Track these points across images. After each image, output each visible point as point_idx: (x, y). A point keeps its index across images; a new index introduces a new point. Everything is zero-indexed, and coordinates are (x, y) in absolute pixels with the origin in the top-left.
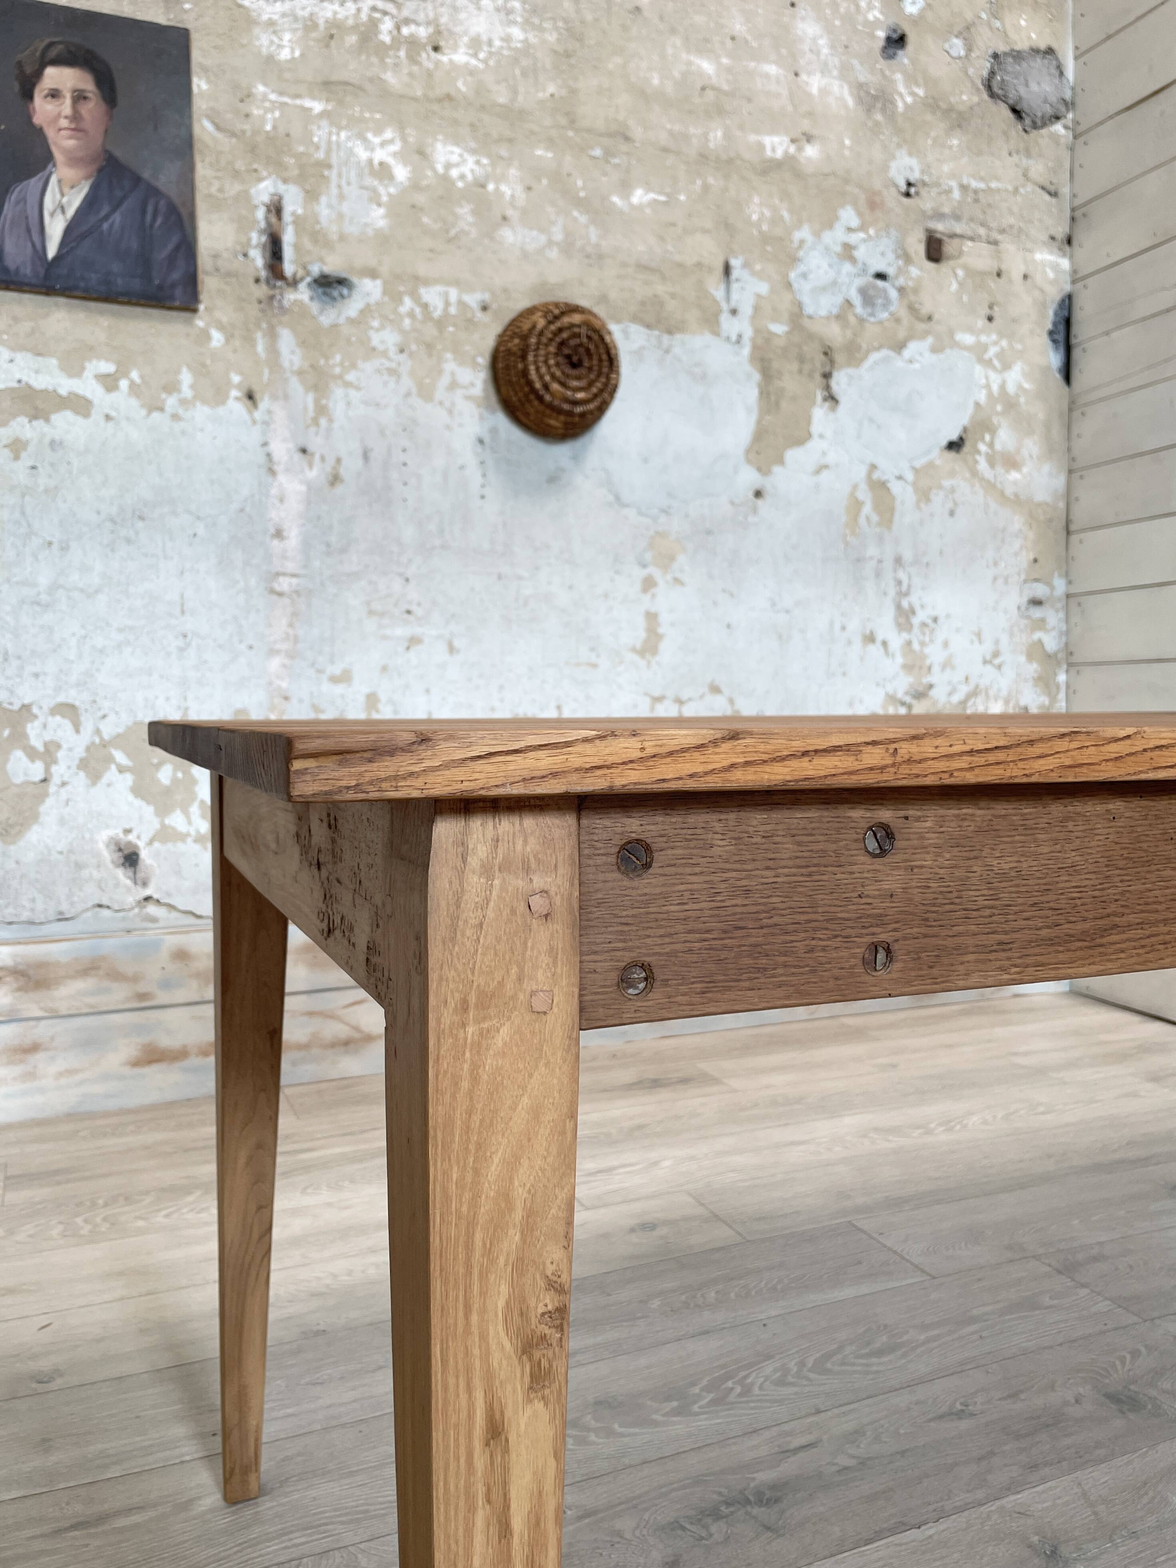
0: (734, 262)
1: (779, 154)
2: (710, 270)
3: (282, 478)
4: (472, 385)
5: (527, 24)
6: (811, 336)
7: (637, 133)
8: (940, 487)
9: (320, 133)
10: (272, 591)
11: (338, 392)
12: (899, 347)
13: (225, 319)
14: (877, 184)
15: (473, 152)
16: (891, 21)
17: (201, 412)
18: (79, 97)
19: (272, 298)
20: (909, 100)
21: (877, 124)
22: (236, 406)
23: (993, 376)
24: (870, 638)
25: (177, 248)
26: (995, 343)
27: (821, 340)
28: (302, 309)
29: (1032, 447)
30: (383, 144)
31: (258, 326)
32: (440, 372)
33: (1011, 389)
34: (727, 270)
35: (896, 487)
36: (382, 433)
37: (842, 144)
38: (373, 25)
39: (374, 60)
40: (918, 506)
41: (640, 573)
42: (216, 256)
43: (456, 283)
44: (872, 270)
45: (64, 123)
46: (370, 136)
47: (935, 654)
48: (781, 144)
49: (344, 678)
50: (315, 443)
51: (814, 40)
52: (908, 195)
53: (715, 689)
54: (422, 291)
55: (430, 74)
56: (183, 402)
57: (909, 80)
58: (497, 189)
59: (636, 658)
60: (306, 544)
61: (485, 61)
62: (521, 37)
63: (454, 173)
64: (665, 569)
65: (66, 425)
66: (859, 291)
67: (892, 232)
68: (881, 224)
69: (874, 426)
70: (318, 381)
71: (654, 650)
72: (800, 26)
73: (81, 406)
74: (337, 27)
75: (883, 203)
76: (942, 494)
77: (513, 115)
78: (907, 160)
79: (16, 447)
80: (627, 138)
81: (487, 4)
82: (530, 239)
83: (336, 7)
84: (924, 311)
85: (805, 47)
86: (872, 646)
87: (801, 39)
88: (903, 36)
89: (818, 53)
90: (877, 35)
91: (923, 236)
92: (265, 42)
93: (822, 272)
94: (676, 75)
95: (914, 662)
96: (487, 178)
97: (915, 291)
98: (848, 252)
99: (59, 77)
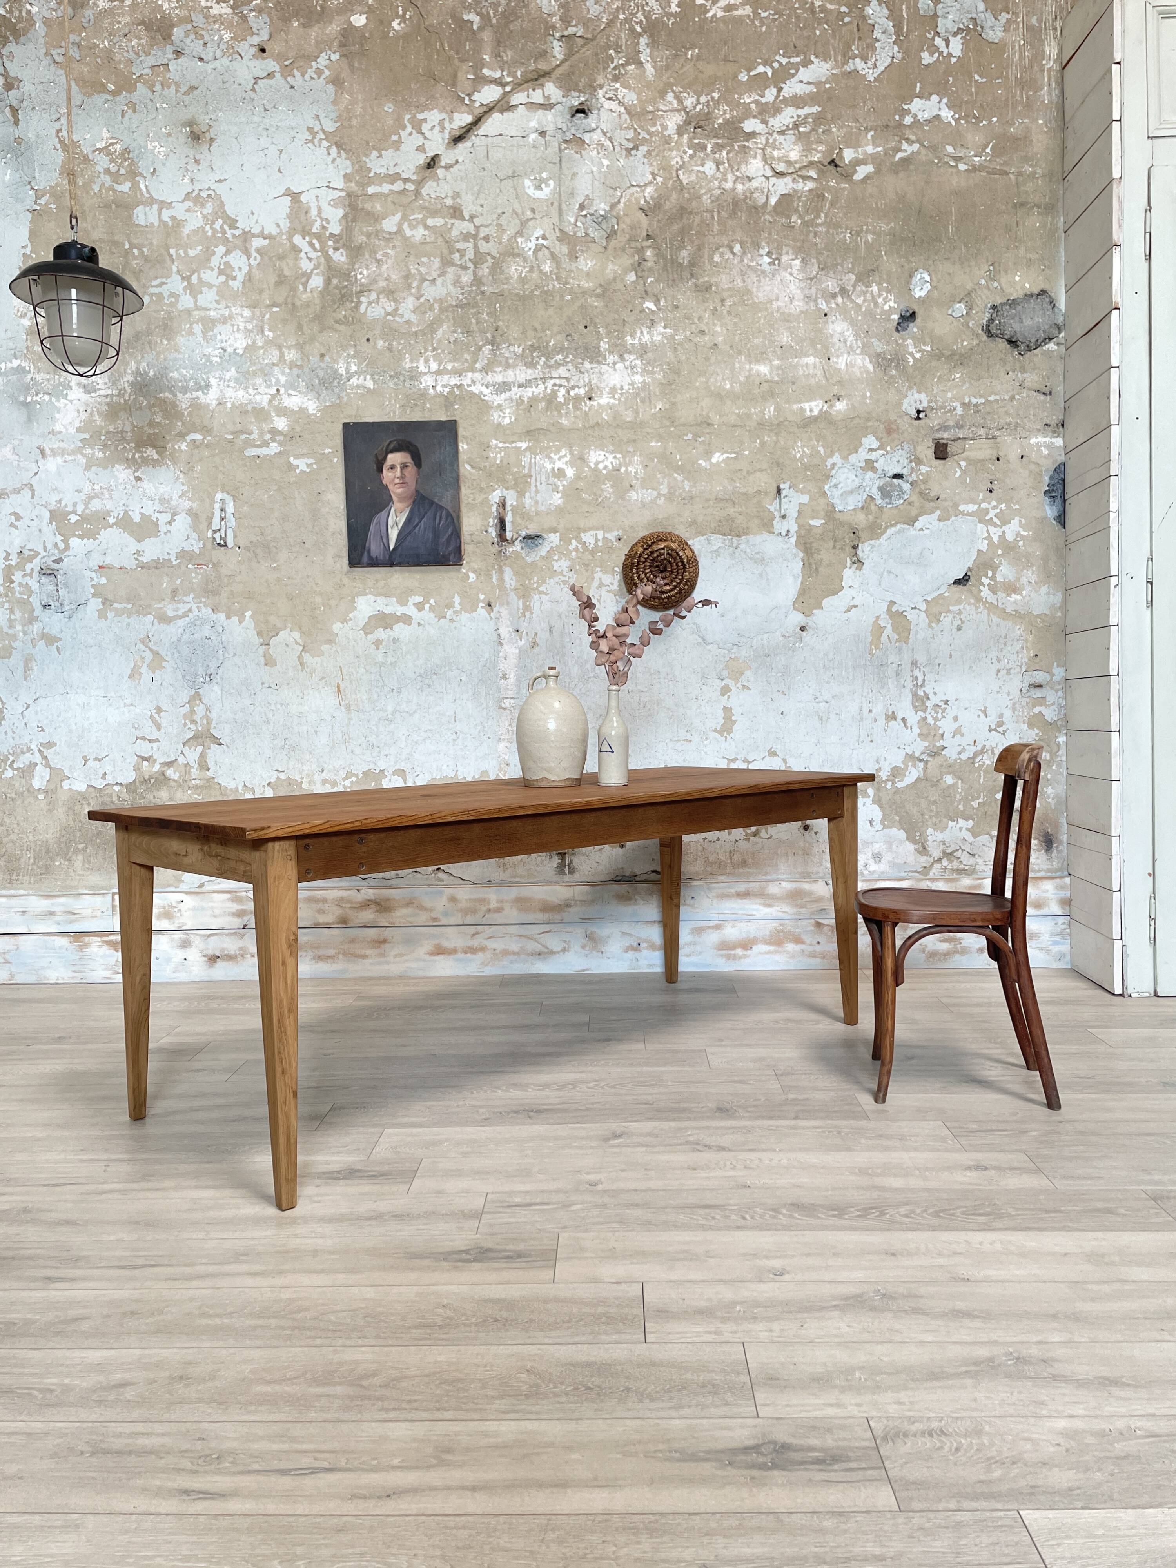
0: (782, 486)
1: (816, 413)
2: (766, 493)
3: (505, 647)
4: (612, 584)
5: (645, 371)
6: (842, 524)
7: (716, 419)
8: (949, 611)
9: (525, 460)
10: (501, 707)
11: (536, 597)
12: (912, 521)
13: (476, 567)
14: (893, 417)
15: (612, 452)
16: (903, 306)
17: (465, 616)
18: (404, 466)
19: (500, 552)
20: (918, 355)
21: (892, 377)
22: (482, 612)
23: (992, 529)
24: (892, 717)
25: (451, 534)
26: (994, 507)
27: (850, 524)
28: (517, 554)
29: (1030, 576)
30: (559, 459)
31: (493, 567)
32: (593, 579)
33: (1010, 537)
34: (779, 491)
35: (911, 615)
36: (560, 617)
37: (864, 396)
38: (554, 394)
39: (555, 413)
40: (929, 625)
41: (719, 684)
42: (471, 535)
43: (602, 528)
44: (891, 474)
45: (397, 481)
46: (552, 455)
47: (946, 725)
48: (817, 406)
50: (524, 626)
51: (842, 334)
52: (918, 418)
53: (773, 753)
54: (582, 535)
55: (586, 414)
56: (455, 612)
57: (919, 341)
58: (626, 471)
59: (717, 735)
60: (519, 681)
61: (619, 400)
62: (641, 380)
63: (601, 466)
64: (736, 680)
65: (400, 630)
66: (879, 489)
67: (906, 446)
68: (896, 442)
69: (892, 576)
70: (525, 593)
71: (730, 731)
72: (831, 326)
73: (406, 619)
74: (534, 400)
75: (898, 428)
76: (950, 616)
77: (636, 426)
78: (917, 396)
79: (378, 643)
80: (708, 424)
81: (619, 366)
82: (648, 495)
83: (534, 389)
84: (932, 494)
85: (835, 340)
86: (893, 722)
87: (832, 336)
88: (914, 313)
89: (845, 341)
90: (893, 317)
91: (931, 444)
92: (496, 417)
93: (849, 481)
94: (742, 379)
95: (928, 732)
96: (620, 465)
97: (925, 482)
98: (870, 465)
99: (395, 458)
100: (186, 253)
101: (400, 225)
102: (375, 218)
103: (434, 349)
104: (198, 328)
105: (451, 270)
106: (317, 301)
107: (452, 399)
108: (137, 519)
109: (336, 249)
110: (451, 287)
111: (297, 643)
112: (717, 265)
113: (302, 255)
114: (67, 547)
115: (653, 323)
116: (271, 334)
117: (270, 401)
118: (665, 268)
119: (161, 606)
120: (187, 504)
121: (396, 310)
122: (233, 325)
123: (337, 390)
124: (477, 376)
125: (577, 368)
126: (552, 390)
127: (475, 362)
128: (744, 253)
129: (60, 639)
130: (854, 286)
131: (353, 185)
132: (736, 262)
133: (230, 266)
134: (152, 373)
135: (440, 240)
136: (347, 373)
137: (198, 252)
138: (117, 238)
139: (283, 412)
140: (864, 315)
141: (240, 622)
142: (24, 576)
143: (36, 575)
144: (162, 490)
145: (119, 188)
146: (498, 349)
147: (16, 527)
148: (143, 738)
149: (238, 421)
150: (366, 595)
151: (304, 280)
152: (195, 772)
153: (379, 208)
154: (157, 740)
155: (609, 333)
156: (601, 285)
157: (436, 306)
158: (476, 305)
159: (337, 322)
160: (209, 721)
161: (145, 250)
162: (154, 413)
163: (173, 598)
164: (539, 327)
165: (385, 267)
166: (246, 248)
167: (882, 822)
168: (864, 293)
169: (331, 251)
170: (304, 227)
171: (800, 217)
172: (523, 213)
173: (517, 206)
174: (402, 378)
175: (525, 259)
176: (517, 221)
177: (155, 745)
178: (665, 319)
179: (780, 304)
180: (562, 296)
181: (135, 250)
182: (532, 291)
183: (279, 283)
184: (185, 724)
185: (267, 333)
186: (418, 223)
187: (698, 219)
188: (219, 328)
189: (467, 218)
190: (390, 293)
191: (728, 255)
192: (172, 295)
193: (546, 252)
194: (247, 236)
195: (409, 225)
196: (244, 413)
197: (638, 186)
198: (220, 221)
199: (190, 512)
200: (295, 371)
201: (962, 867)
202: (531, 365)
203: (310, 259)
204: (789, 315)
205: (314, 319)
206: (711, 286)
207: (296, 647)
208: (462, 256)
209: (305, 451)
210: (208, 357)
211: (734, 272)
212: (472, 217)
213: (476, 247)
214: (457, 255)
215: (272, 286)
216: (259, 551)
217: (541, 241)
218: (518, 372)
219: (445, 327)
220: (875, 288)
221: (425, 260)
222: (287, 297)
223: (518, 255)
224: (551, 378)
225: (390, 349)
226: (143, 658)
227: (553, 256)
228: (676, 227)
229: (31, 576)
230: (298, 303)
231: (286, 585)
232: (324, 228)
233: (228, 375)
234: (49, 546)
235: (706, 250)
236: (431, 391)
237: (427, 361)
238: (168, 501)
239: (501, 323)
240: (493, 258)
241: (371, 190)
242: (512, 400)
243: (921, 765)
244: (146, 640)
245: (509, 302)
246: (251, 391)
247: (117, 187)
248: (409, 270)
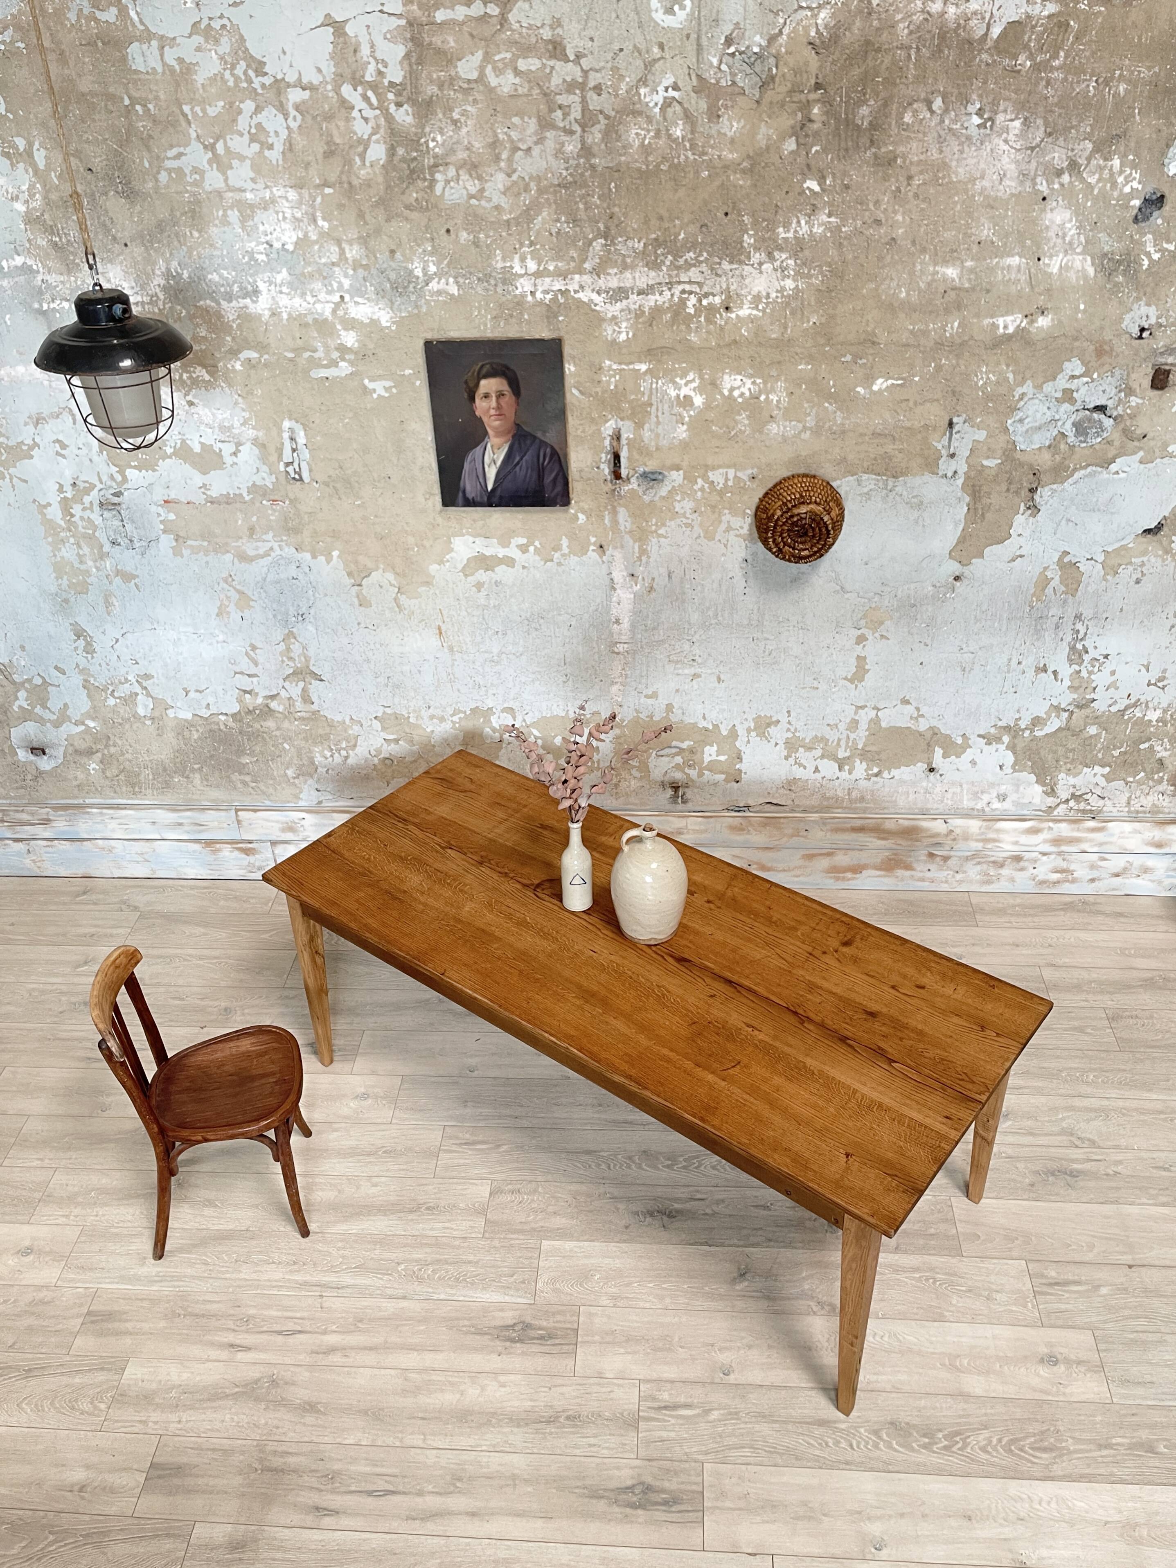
0: (955, 420)
1: (1011, 330)
2: (935, 428)
3: (618, 591)
4: (742, 528)
5: (798, 274)
6: (1021, 465)
7: (883, 337)
8: (1130, 563)
9: (644, 386)
10: (613, 652)
11: (654, 540)
12: (1106, 463)
13: (586, 507)
14: (1108, 335)
15: (750, 376)
16: (1149, 189)
17: (574, 560)
18: (500, 395)
19: (614, 490)
20: (1156, 256)
21: (1116, 285)
22: (593, 554)
24: (1043, 669)
25: (557, 475)
27: (1031, 466)
28: (632, 494)
30: (686, 384)
31: (606, 508)
32: (720, 522)
34: (951, 424)
35: (1085, 567)
36: (681, 562)
37: (1076, 309)
38: (683, 302)
39: (683, 327)
40: (1104, 577)
41: (855, 633)
42: (581, 471)
43: (734, 466)
44: (1092, 406)
45: (493, 412)
46: (678, 380)
47: (1101, 679)
48: (1014, 321)
49: (654, 695)
50: (640, 571)
51: (1062, 226)
52: (1140, 338)
53: (905, 702)
54: (710, 474)
55: (722, 328)
56: (563, 555)
57: (1161, 236)
58: (768, 397)
59: (847, 683)
60: (633, 627)
62: (793, 286)
63: (736, 393)
64: (875, 630)
65: (501, 571)
66: (1074, 424)
67: (1117, 372)
68: (1107, 367)
69: (1070, 524)
70: (642, 536)
71: (861, 680)
72: (1049, 215)
73: (509, 562)
74: (657, 310)
75: (1112, 350)
76: (1131, 568)
77: (782, 344)
78: (1144, 310)
79: (479, 586)
80: (873, 343)
81: (768, 267)
82: (790, 428)
83: (657, 297)
84: (1138, 432)
85: (1051, 234)
86: (1043, 674)
87: (1047, 228)
88: (1162, 196)
89: (1064, 235)
90: (1132, 203)
91: (1151, 372)
92: (610, 332)
93: (1039, 415)
94: (922, 285)
95: (1079, 684)
96: (760, 392)
97: (1132, 417)
98: (1068, 396)
99: (488, 385)
100: (204, 111)
101: (482, 69)
102: (448, 59)
103: (532, 244)
104: (234, 215)
105: (550, 134)
106: (380, 179)
107: (556, 309)
108: (197, 449)
109: (399, 105)
110: (551, 159)
111: (391, 585)
112: (907, 127)
113: (355, 113)
114: (125, 479)
115: (814, 209)
116: (326, 225)
117: (334, 311)
118: (836, 133)
119: (239, 544)
120: (251, 433)
121: (482, 190)
122: (277, 213)
123: (413, 298)
124: (587, 279)
125: (712, 269)
126: (680, 298)
127: (584, 261)
128: (946, 111)
129: (138, 576)
130: (1089, 159)
131: (415, 7)
132: (933, 124)
133: (264, 129)
134: (186, 275)
135: (536, 91)
136: (425, 274)
137: (219, 109)
138: (111, 90)
139: (351, 324)
140: (1095, 199)
141: (328, 562)
142: (84, 509)
143: (96, 508)
144: (220, 417)
145: (102, 16)
146: (613, 243)
147: (63, 456)
148: (241, 673)
149: (298, 335)
150: (463, 535)
151: (360, 149)
152: (299, 705)
153: (452, 44)
154: (255, 676)
155: (755, 223)
156: (748, 157)
157: (533, 185)
158: (584, 185)
159: (408, 207)
160: (307, 659)
161: (150, 106)
162: (197, 325)
163: (251, 536)
164: (666, 215)
165: (464, 130)
166: (281, 103)
167: (1013, 767)
168: (1101, 169)
169: (392, 108)
170: (354, 73)
171: (1031, 57)
172: (648, 52)
173: (639, 40)
174: (493, 282)
175: (650, 119)
176: (639, 63)
177: (255, 680)
178: (830, 204)
179: (986, 183)
180: (697, 173)
181: (138, 107)
182: (658, 166)
183: (329, 154)
184: (283, 661)
185: (320, 222)
186: (506, 66)
187: (887, 60)
188: (260, 215)
189: (572, 57)
190: (473, 167)
191: (925, 114)
192: (196, 170)
193: (678, 108)
194: (279, 86)
195: (494, 69)
196: (304, 325)
197: (809, 8)
198: (243, 64)
199: (255, 442)
200: (361, 272)
201: (1089, 807)
202: (654, 265)
203: (366, 120)
204: (996, 199)
205: (377, 204)
206: (895, 158)
207: (391, 588)
208: (566, 115)
209: (381, 372)
210: (251, 254)
211: (929, 138)
212: (579, 56)
213: (584, 100)
214: (559, 113)
215: (320, 156)
216: (338, 486)
217: (671, 93)
218: (637, 275)
219: (545, 214)
220: (1116, 162)
221: (516, 120)
222: (342, 172)
223: (640, 113)
224: (679, 283)
225: (476, 244)
226: (228, 597)
227: (688, 116)
228: (856, 72)
229: (91, 508)
230: (356, 182)
231: (374, 524)
232: (380, 73)
233: (279, 278)
234: (105, 478)
235: (894, 107)
236: (530, 298)
237: (523, 260)
238: (230, 428)
239: (616, 209)
240: (607, 117)
241: (440, 16)
242: (630, 311)
243: (1066, 715)
244: (229, 579)
245: (628, 180)
246: (309, 298)
247: (98, 14)
248: (496, 135)
